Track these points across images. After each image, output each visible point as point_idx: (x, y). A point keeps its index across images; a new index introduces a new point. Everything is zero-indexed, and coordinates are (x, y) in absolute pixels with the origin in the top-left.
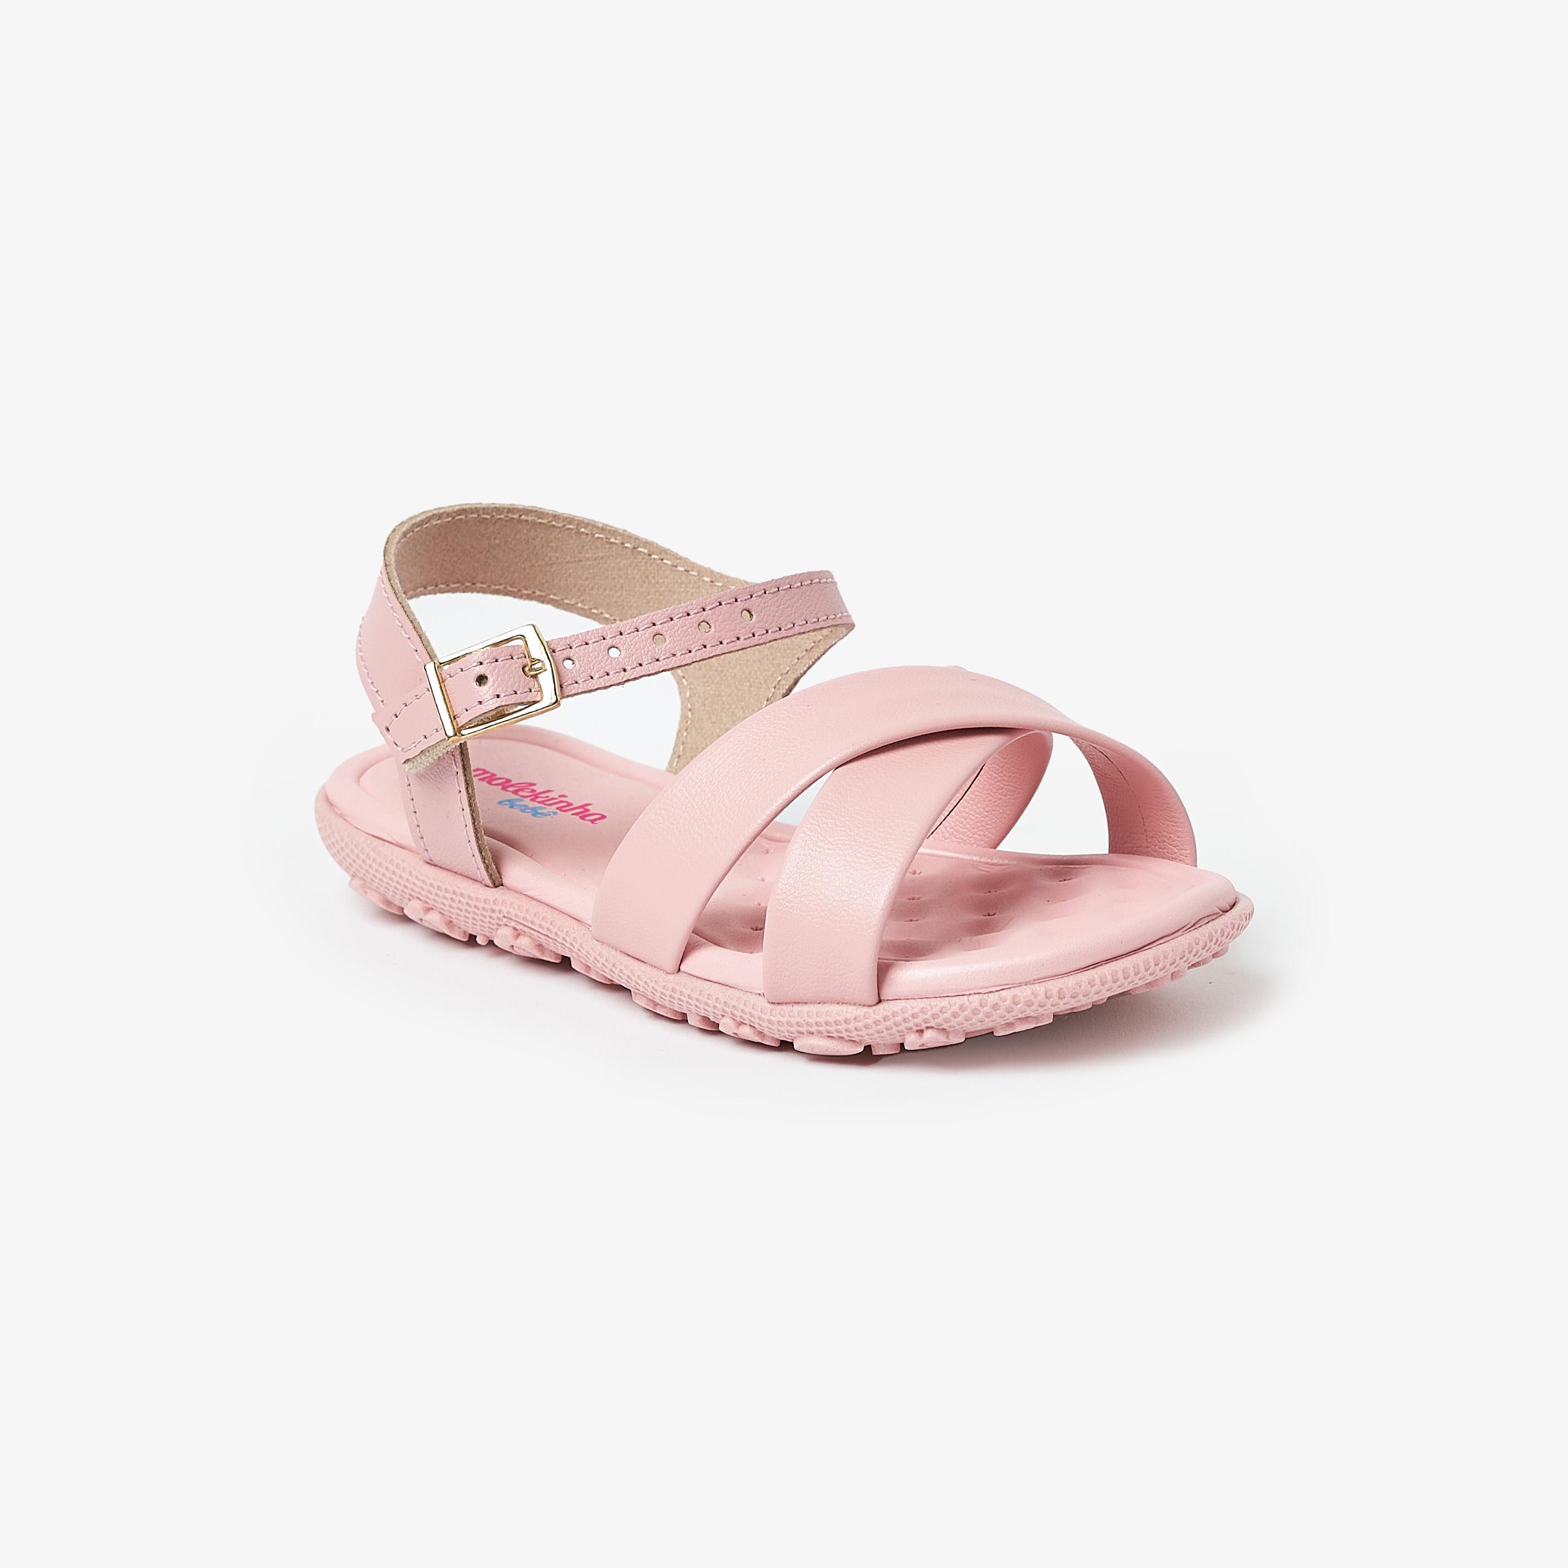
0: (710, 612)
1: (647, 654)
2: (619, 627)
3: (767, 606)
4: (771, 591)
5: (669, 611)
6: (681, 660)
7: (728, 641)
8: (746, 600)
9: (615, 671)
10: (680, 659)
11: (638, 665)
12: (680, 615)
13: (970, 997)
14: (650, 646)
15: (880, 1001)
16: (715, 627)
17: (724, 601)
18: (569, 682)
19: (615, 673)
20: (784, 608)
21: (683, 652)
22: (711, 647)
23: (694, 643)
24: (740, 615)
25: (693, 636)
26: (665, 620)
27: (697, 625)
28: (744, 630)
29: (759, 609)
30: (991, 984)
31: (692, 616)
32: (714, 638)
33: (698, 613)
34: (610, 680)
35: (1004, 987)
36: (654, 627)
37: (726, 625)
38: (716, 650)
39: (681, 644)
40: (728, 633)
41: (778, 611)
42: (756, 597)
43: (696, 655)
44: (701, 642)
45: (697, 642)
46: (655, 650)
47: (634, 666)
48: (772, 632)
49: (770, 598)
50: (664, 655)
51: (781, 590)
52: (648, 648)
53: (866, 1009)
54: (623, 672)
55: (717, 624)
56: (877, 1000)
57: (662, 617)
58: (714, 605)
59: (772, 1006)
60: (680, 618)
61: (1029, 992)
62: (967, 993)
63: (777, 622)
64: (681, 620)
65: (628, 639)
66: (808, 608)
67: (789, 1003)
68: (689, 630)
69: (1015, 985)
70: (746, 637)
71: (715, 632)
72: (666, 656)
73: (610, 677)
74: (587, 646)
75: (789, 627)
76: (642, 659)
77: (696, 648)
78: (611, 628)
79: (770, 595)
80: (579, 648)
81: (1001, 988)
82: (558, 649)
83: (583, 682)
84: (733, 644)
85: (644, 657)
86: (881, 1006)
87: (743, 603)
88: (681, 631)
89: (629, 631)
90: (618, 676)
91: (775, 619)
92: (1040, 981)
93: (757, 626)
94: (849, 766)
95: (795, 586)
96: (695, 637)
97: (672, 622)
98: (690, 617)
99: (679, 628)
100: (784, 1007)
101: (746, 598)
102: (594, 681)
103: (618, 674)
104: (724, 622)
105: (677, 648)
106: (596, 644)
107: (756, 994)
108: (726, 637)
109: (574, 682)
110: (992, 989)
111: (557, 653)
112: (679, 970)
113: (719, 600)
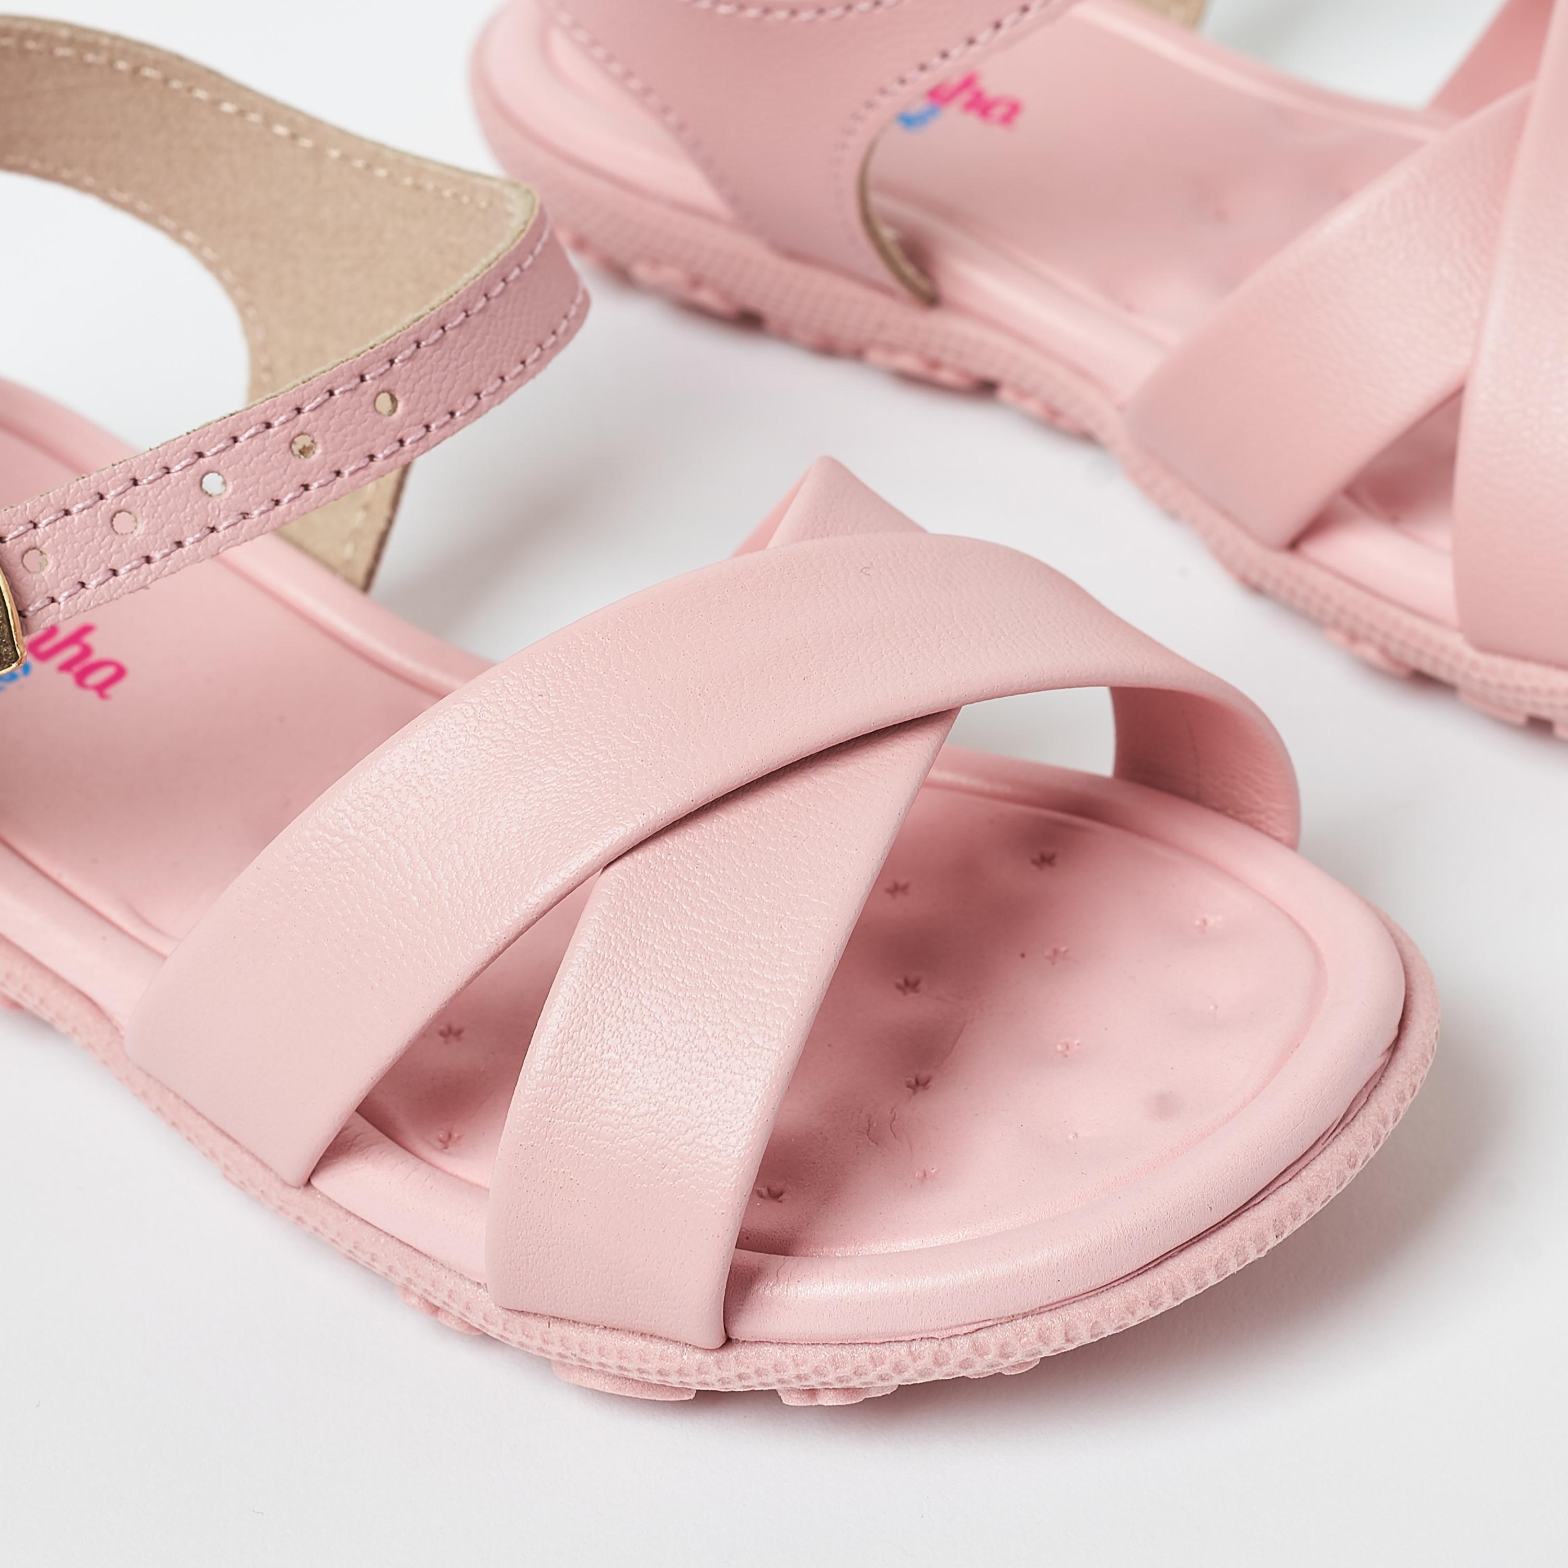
0: (312, 415)
1: (192, 520)
2: (130, 471)
3: (425, 375)
4: (431, 341)
5: (229, 425)
6: (261, 525)
7: (353, 468)
8: (381, 375)
9: (128, 567)
10: (257, 524)
11: (175, 546)
12: (252, 431)
13: (914, 1346)
14: (197, 502)
15: (728, 1341)
16: (325, 443)
17: (339, 387)
18: (38, 605)
19: (131, 570)
20: (457, 367)
21: (263, 508)
22: (318, 487)
23: (283, 484)
24: (371, 408)
25: (282, 471)
26: (221, 445)
27: (287, 445)
28: (383, 437)
29: (409, 385)
30: (954, 1324)
31: (276, 429)
32: (323, 467)
33: (288, 421)
34: (120, 586)
35: (981, 1325)
36: (201, 460)
37: (346, 436)
38: (330, 492)
39: (257, 492)
40: (351, 452)
41: (445, 378)
42: (401, 361)
43: (290, 508)
44: (299, 480)
45: (290, 482)
46: (207, 510)
47: (166, 551)
48: (437, 428)
49: (428, 354)
50: (226, 518)
51: (452, 329)
52: (192, 506)
53: (699, 1356)
54: (146, 565)
55: (328, 436)
56: (723, 1341)
57: (216, 440)
58: (319, 399)
59: (505, 1315)
60: (251, 437)
61: (1033, 1335)
62: (907, 1338)
63: (445, 402)
64: (255, 441)
65: (150, 493)
66: (504, 346)
67: (543, 1316)
68: (273, 458)
69: (1003, 1321)
70: (387, 452)
71: (325, 453)
72: (231, 521)
73: (121, 577)
74: (68, 518)
75: (469, 406)
76: (182, 532)
77: (290, 496)
78: (115, 474)
79: (428, 348)
80: (52, 525)
81: (976, 1327)
82: (10, 536)
83: (67, 598)
84: (361, 473)
85: (184, 529)
86: (730, 1355)
87: (376, 382)
88: (257, 464)
89: (151, 478)
90: (135, 576)
91: (442, 396)
92: (1053, 1307)
93: (407, 423)
94: (638, 856)
95: (475, 311)
96: (285, 471)
97: (238, 445)
98: (271, 431)
99: (252, 459)
100: (532, 1322)
101: (382, 370)
102: (88, 592)
103: (135, 572)
104: (341, 429)
105: (251, 499)
106: (85, 512)
107: (472, 1283)
108: (347, 460)
109: (47, 602)
110: (956, 1331)
111: (8, 543)
112: (309, 1182)
113: (329, 387)
